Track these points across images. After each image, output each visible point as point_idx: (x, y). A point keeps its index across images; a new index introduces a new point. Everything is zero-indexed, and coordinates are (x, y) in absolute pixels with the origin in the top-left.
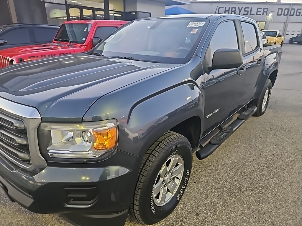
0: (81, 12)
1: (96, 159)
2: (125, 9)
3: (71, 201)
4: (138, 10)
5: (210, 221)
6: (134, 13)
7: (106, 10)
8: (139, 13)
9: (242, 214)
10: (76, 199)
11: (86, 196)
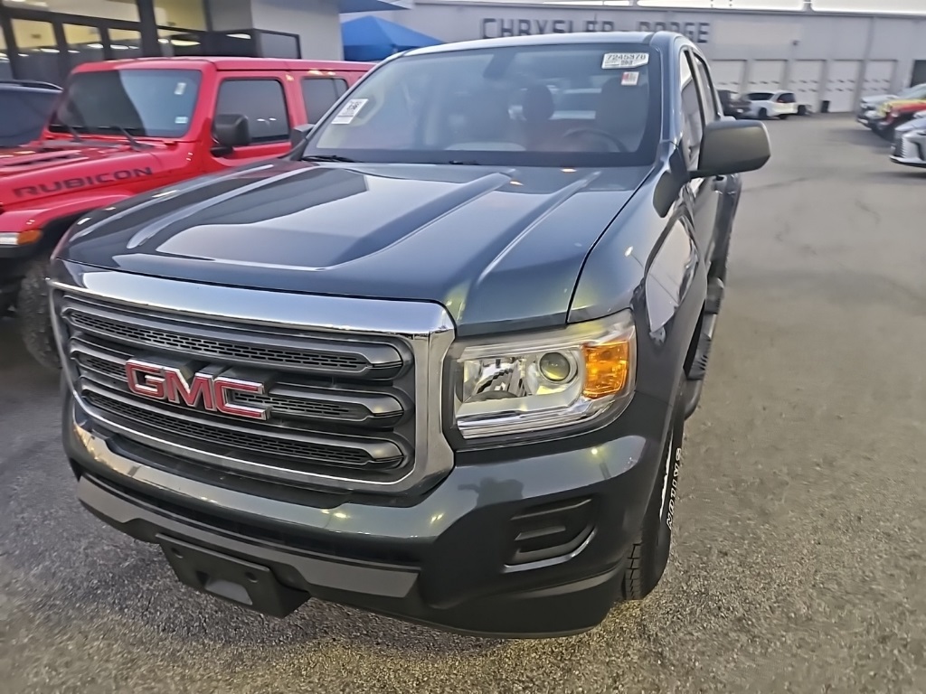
0: (60, 35)
1: (590, 423)
2: (209, 22)
3: (519, 555)
4: (257, 26)
5: (759, 560)
6: (246, 37)
7: (147, 25)
8: (264, 36)
9: (815, 530)
10: (527, 546)
11: (563, 529)
